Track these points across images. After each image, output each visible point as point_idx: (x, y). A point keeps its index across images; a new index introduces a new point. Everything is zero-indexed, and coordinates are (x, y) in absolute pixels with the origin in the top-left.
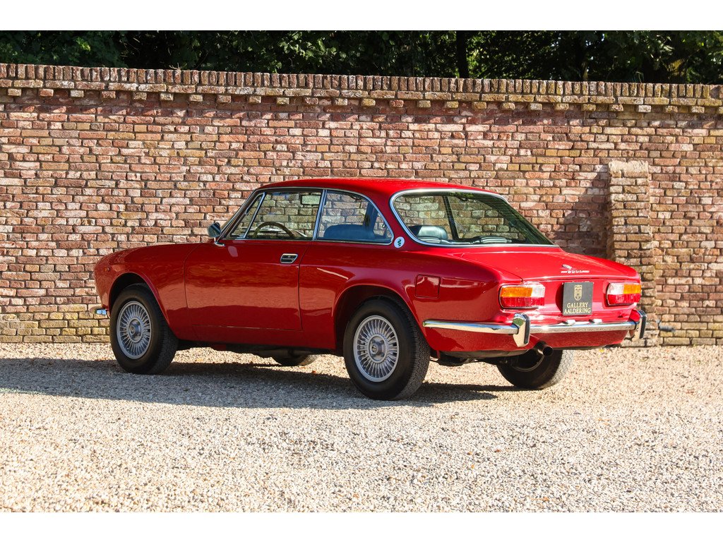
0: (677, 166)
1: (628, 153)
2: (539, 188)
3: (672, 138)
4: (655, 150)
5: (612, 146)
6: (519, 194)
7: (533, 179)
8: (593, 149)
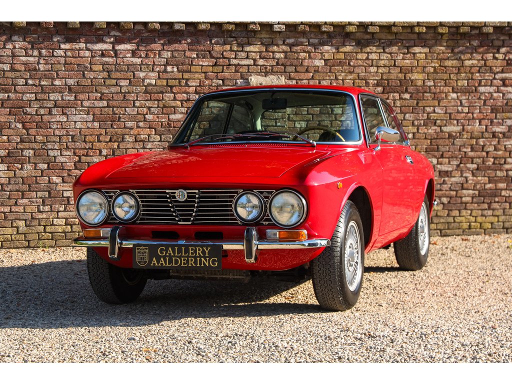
0: (310, 79)
1: (266, 68)
2: (186, 101)
3: (305, 54)
4: (290, 65)
5: (252, 62)
6: (167, 107)
7: (180, 93)
8: (235, 65)
